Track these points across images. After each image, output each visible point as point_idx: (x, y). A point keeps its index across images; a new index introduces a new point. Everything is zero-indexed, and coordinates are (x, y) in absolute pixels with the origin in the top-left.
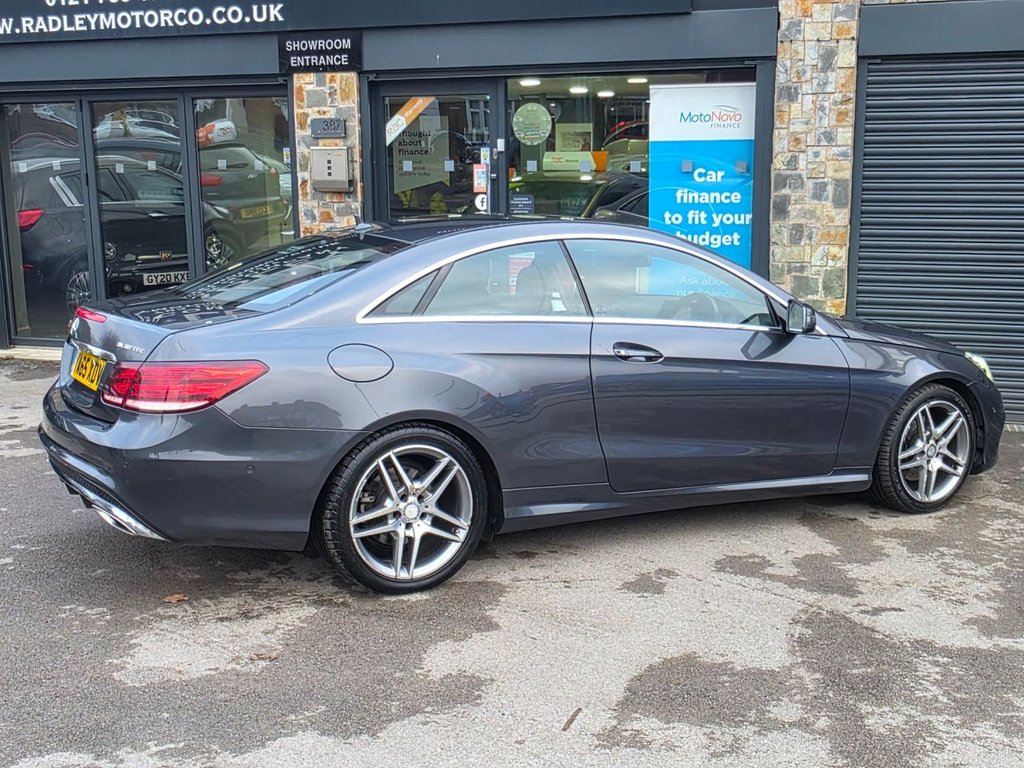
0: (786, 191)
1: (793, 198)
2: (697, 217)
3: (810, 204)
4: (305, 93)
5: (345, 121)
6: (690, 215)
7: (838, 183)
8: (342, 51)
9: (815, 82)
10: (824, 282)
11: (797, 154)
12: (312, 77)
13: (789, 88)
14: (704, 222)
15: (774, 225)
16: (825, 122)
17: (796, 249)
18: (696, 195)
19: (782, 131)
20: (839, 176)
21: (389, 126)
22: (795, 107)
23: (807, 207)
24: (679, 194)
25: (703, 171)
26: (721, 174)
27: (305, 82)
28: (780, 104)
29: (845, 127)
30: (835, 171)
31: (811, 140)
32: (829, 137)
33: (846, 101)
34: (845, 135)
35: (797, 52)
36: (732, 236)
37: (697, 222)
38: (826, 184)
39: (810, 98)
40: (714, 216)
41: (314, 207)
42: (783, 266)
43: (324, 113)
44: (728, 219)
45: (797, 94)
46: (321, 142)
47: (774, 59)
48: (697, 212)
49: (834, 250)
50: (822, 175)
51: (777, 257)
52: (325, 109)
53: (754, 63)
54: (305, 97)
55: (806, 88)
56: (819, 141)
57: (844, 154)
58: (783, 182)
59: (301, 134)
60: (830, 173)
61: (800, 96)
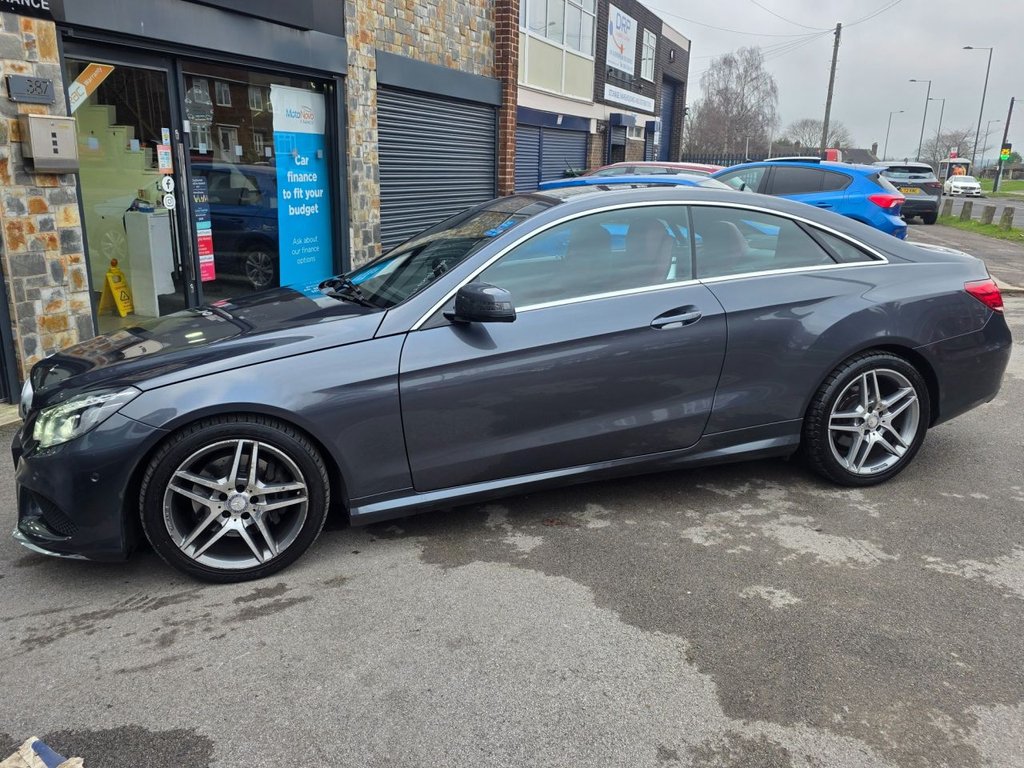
1: (359, 177)
2: (299, 193)
6: (295, 192)
7: (374, 166)
9: (363, 97)
10: (374, 233)
11: (359, 147)
13: (353, 100)
15: (353, 196)
16: (368, 125)
17: (362, 213)
18: (297, 175)
19: (352, 130)
20: (374, 162)
21: (71, 94)
22: (356, 113)
23: (365, 183)
24: (289, 176)
26: (307, 159)
28: (350, 110)
29: (375, 129)
31: (364, 137)
32: (370, 136)
33: (374, 112)
34: (375, 135)
35: (355, 74)
39: (362, 108)
40: (306, 191)
41: (22, 195)
42: (359, 225)
43: (21, 69)
44: (312, 194)
45: (357, 103)
47: (346, 76)
49: (376, 211)
51: (356, 219)
52: (22, 64)
53: (336, 78)
55: (360, 100)
56: (367, 138)
57: (375, 148)
58: (354, 166)
60: (371, 160)
61: (358, 106)
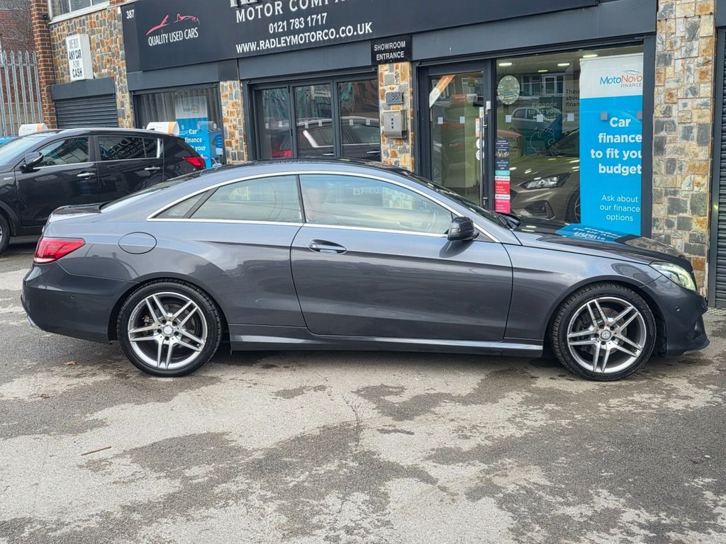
0: (663, 134)
1: (668, 138)
2: (613, 153)
3: (681, 143)
4: (384, 77)
5: (403, 93)
6: (608, 152)
7: (701, 126)
8: (401, 49)
9: (684, 49)
10: (691, 203)
11: (671, 105)
12: (387, 66)
13: (665, 55)
14: (617, 157)
15: (655, 159)
16: (691, 80)
17: (670, 178)
18: (611, 137)
19: (659, 88)
20: (702, 121)
21: (431, 95)
22: (669, 69)
23: (678, 145)
24: (600, 136)
25: (616, 119)
26: (628, 121)
27: (384, 70)
28: (659, 68)
29: (706, 83)
30: (699, 117)
31: (680, 94)
32: (694, 91)
33: (707, 63)
34: (706, 90)
35: (670, 28)
36: (636, 167)
37: (612, 157)
38: (692, 128)
39: (680, 62)
40: (624, 152)
41: (388, 148)
42: (661, 191)
43: (393, 89)
44: (634, 154)
45: (671, 59)
46: (391, 107)
47: (654, 34)
48: (613, 149)
49: (699, 179)
50: (689, 121)
51: (657, 184)
52: (393, 86)
53: (643, 37)
54: (384, 79)
55: (677, 55)
56: (687, 95)
57: (705, 104)
58: (661, 127)
59: (382, 102)
60: (695, 119)
61: (673, 61)
